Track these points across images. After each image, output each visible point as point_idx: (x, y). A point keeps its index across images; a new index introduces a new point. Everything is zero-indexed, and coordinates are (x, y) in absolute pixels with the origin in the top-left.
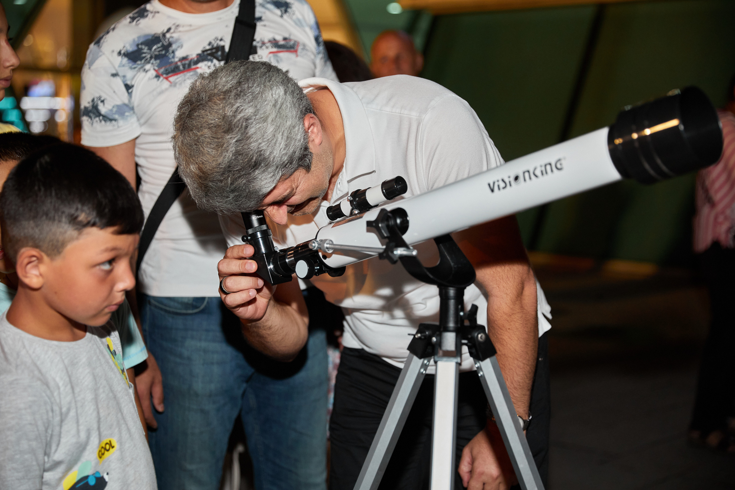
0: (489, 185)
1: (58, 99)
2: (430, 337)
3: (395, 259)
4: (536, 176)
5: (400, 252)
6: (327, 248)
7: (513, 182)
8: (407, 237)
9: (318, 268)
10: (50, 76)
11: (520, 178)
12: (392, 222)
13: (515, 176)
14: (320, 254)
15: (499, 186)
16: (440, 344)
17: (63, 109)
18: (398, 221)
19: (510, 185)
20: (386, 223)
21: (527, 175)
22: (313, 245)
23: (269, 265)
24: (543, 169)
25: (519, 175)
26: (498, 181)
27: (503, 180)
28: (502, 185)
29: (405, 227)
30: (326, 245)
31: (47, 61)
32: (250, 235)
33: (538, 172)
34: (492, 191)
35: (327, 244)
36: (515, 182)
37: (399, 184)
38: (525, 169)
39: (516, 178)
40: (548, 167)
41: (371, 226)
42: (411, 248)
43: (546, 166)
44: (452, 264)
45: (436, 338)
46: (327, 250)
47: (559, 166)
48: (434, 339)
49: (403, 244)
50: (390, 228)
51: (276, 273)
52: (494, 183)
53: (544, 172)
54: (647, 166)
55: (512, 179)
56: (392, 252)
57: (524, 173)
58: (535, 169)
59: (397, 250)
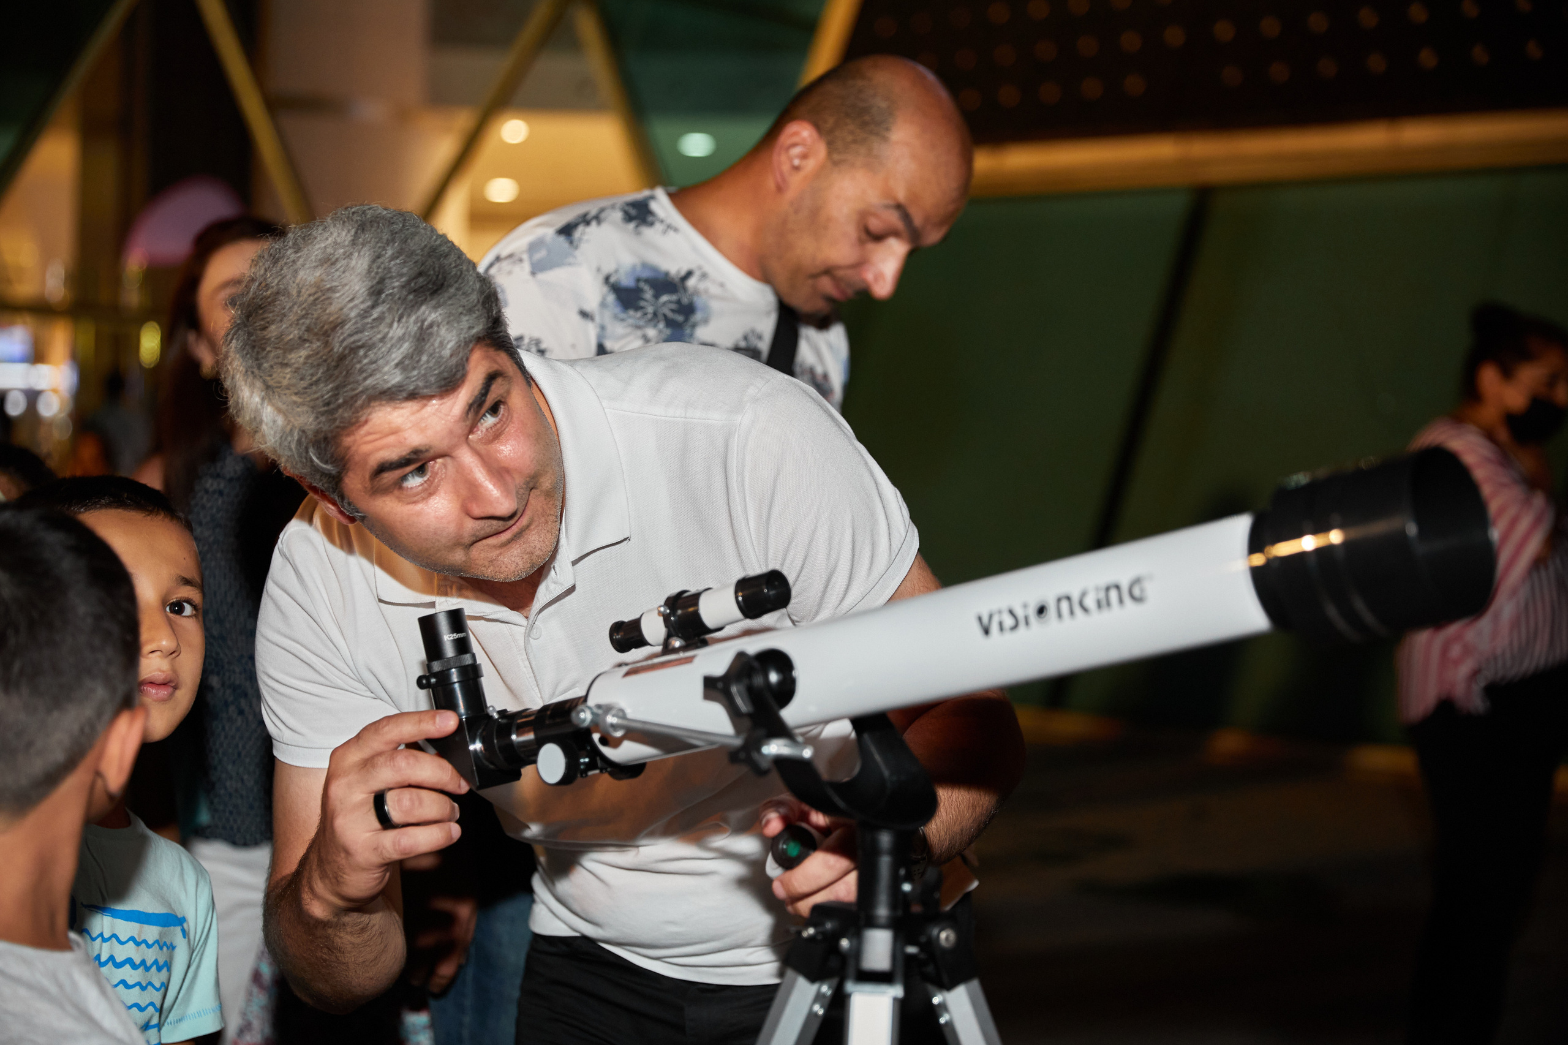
0: (980, 619)
1: (43, 369)
2: (836, 936)
3: (765, 765)
4: (1085, 610)
5: (775, 748)
6: (613, 726)
7: (1033, 618)
8: (790, 714)
9: (587, 760)
10: (29, 319)
11: (1048, 610)
12: (758, 680)
13: (1039, 606)
14: (596, 737)
15: (1001, 625)
16: (857, 952)
17: (55, 391)
18: (774, 677)
19: (1027, 623)
20: (746, 681)
21: (1065, 605)
22: (582, 715)
23: (474, 742)
24: (1102, 595)
25: (1047, 605)
26: (1000, 612)
27: (1011, 612)
28: (1009, 621)
29: (786, 692)
30: (611, 719)
31: (24, 289)
32: (435, 675)
33: (1090, 602)
34: (986, 631)
35: (613, 716)
36: (1037, 617)
37: (774, 588)
38: (1062, 590)
39: (1041, 610)
40: (1113, 594)
41: (714, 687)
42: (800, 739)
43: (1108, 589)
44: (886, 773)
45: (851, 942)
46: (611, 730)
47: (1137, 592)
48: (845, 943)
49: (781, 731)
50: (754, 695)
51: (486, 763)
52: (991, 617)
53: (1104, 602)
54: (1332, 611)
55: (1032, 612)
56: (759, 750)
57: (1059, 600)
58: (1084, 594)
59: (768, 744)
